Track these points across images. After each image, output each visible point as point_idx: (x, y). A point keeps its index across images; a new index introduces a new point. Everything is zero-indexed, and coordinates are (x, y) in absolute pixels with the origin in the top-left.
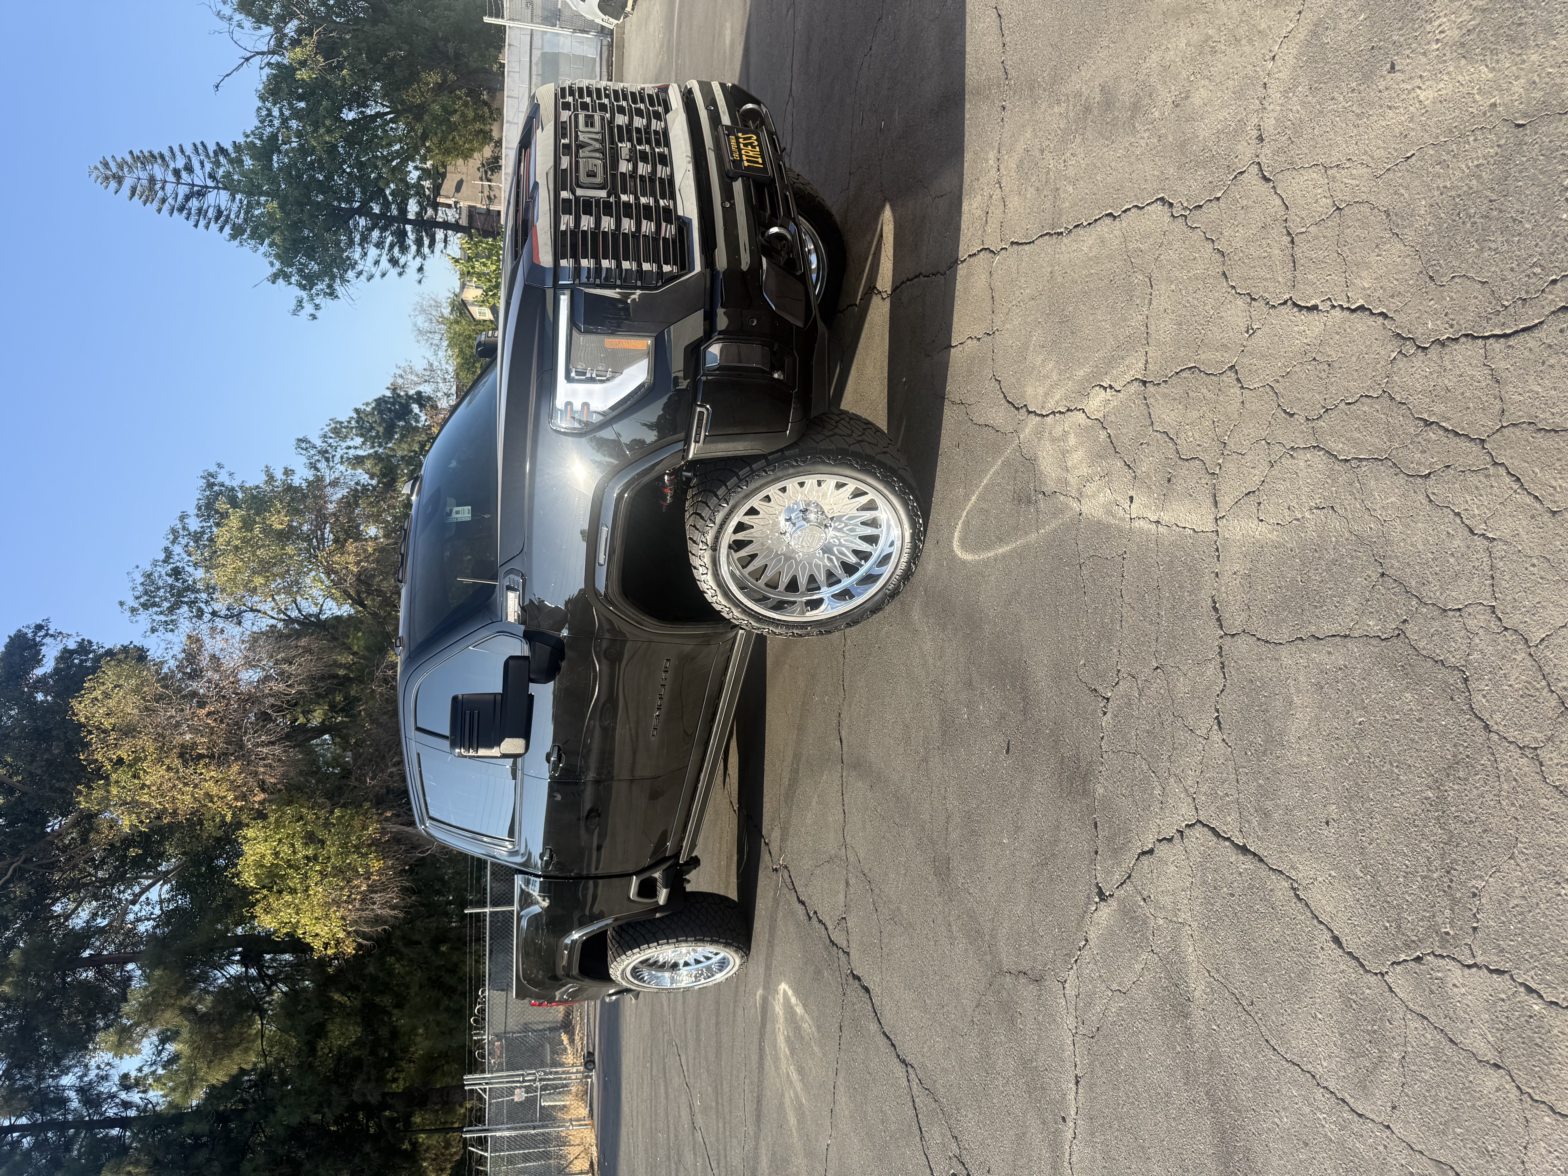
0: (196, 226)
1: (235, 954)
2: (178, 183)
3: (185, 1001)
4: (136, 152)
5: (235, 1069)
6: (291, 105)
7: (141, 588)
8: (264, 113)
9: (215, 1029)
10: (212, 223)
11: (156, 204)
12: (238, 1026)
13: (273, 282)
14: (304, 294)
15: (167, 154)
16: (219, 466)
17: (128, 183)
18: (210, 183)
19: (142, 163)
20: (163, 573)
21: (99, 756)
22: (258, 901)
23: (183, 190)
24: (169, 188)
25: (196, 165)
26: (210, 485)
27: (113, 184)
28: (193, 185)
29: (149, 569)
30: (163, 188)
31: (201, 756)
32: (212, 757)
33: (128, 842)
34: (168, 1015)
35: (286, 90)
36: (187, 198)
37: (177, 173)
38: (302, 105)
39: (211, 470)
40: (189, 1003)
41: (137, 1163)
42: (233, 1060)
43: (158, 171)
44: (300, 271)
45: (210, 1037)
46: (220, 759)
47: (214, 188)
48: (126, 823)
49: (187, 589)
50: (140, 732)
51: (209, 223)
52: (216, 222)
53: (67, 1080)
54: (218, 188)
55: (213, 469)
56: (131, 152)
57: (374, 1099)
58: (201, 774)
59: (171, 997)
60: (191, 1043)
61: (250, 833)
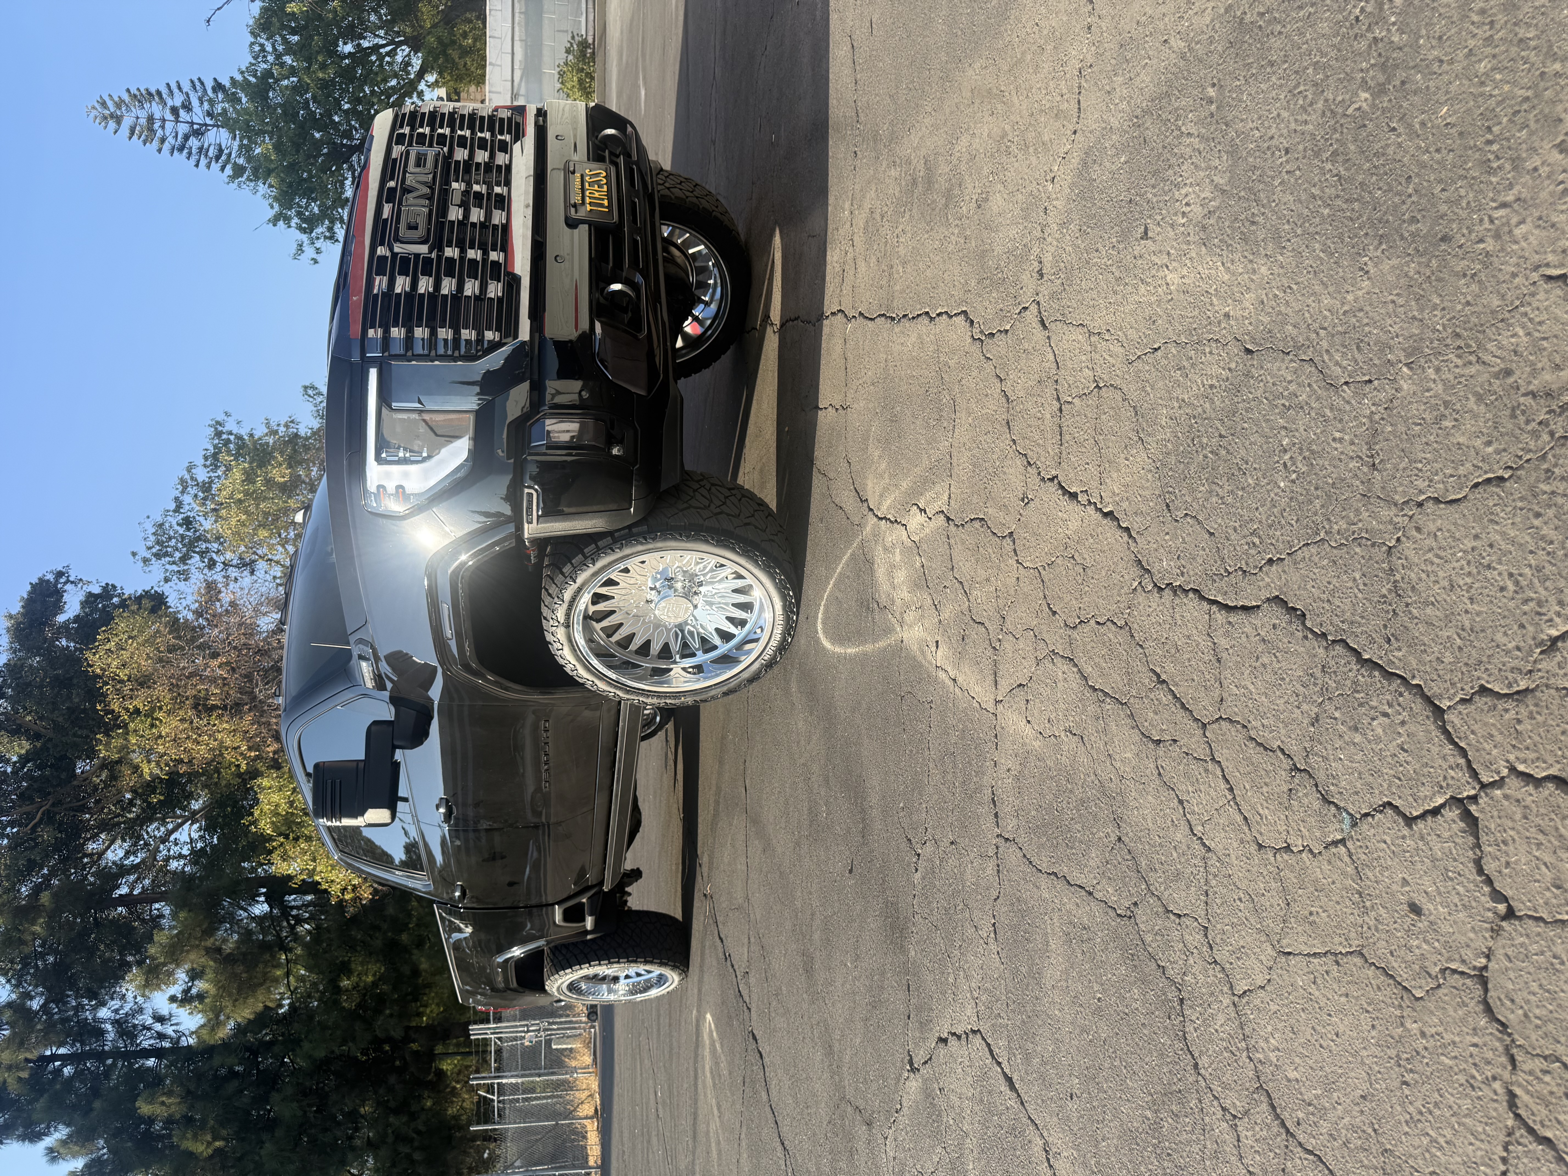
0: (197, 166)
1: (259, 895)
2: (177, 121)
3: (209, 943)
4: (134, 91)
5: (260, 1007)
6: (284, 38)
7: (153, 538)
8: (257, 48)
9: (239, 969)
10: (213, 163)
11: (156, 143)
12: (261, 966)
13: (275, 225)
14: (304, 237)
15: (165, 92)
16: (227, 414)
17: (127, 122)
18: (208, 121)
19: (139, 102)
20: (174, 523)
21: (115, 706)
22: (275, 848)
23: (183, 129)
24: (169, 126)
25: (195, 102)
26: (218, 434)
27: (112, 124)
28: (192, 123)
29: (160, 520)
30: (163, 127)
31: (214, 707)
32: (225, 708)
33: (150, 787)
34: (193, 956)
35: (278, 24)
36: (186, 137)
37: (174, 111)
38: (296, 38)
39: (219, 419)
40: (214, 944)
41: (170, 1094)
42: (257, 1000)
43: (156, 110)
44: (299, 214)
45: (235, 976)
46: (235, 709)
47: (213, 126)
48: (148, 770)
49: (198, 539)
50: (155, 683)
51: (210, 163)
52: (217, 161)
53: (104, 1013)
54: (218, 126)
55: (221, 417)
56: (128, 90)
57: (397, 1033)
58: (214, 725)
59: (196, 938)
60: (216, 982)
61: (265, 782)
